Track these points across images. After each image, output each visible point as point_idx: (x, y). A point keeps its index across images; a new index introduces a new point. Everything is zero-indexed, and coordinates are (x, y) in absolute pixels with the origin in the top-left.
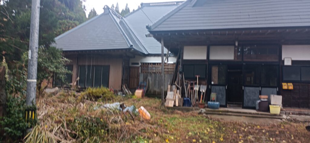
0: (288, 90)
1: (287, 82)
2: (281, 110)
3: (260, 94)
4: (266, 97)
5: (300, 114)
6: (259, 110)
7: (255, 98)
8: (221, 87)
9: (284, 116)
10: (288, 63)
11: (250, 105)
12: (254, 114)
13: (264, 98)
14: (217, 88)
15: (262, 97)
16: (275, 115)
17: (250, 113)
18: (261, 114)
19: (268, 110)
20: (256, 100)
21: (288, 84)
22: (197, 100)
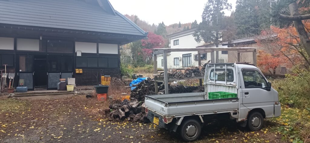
0: (79, 74)
1: (79, 68)
2: (74, 88)
3: (61, 78)
4: (65, 79)
5: (86, 89)
6: (59, 90)
7: (57, 81)
8: (29, 74)
9: (76, 92)
10: (79, 54)
11: (53, 86)
12: (55, 93)
13: (63, 80)
14: (25, 74)
15: (62, 79)
16: (70, 92)
17: (53, 93)
18: (61, 92)
19: (66, 89)
20: (57, 82)
21: (80, 69)
22: (5, 87)
